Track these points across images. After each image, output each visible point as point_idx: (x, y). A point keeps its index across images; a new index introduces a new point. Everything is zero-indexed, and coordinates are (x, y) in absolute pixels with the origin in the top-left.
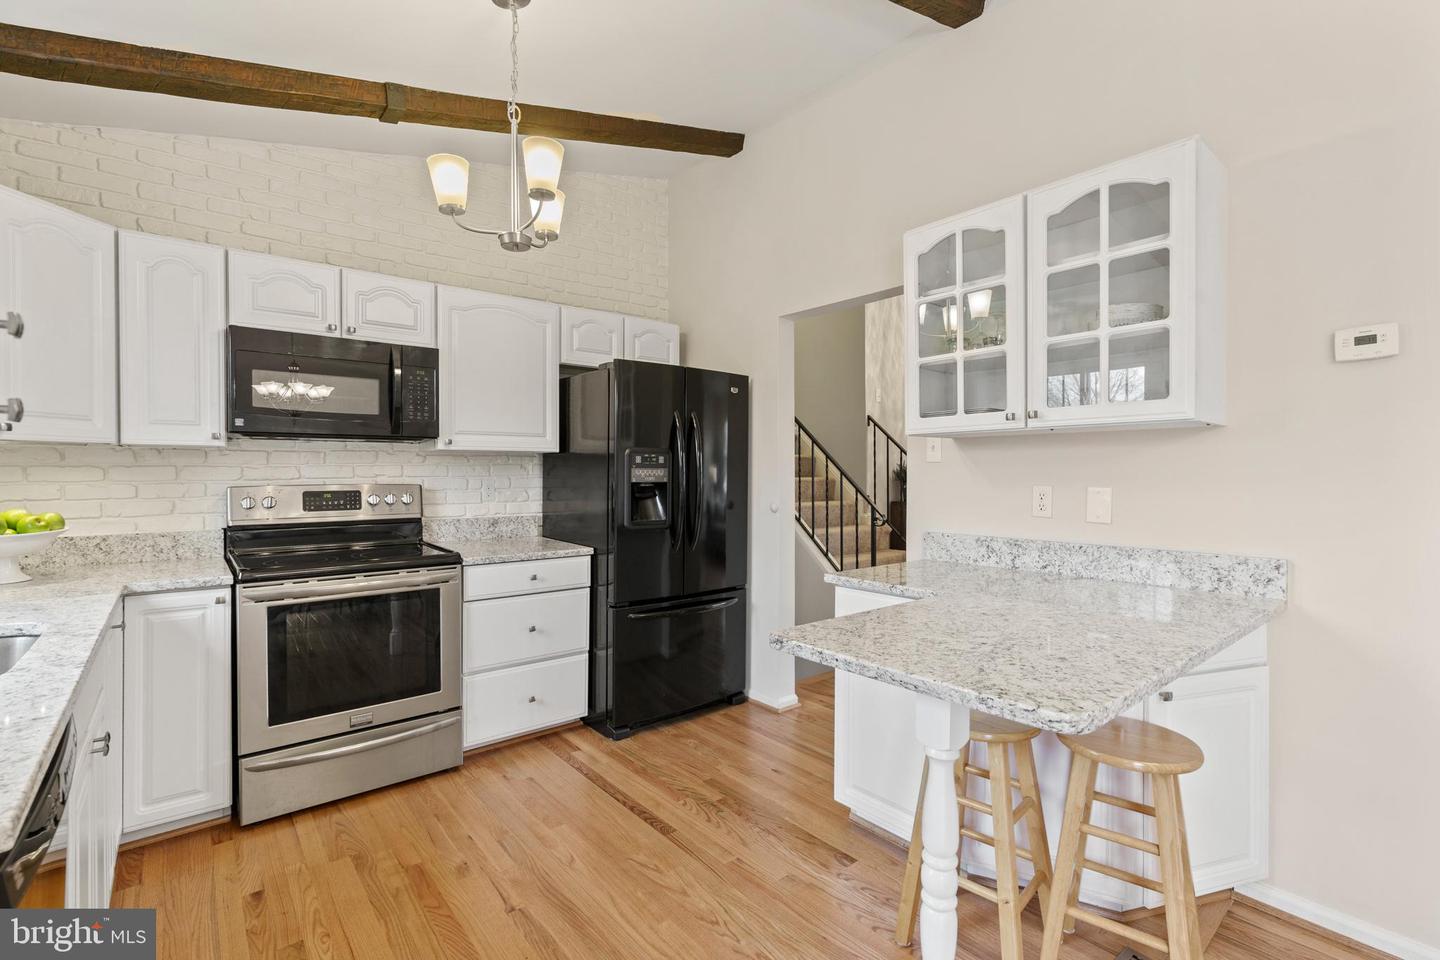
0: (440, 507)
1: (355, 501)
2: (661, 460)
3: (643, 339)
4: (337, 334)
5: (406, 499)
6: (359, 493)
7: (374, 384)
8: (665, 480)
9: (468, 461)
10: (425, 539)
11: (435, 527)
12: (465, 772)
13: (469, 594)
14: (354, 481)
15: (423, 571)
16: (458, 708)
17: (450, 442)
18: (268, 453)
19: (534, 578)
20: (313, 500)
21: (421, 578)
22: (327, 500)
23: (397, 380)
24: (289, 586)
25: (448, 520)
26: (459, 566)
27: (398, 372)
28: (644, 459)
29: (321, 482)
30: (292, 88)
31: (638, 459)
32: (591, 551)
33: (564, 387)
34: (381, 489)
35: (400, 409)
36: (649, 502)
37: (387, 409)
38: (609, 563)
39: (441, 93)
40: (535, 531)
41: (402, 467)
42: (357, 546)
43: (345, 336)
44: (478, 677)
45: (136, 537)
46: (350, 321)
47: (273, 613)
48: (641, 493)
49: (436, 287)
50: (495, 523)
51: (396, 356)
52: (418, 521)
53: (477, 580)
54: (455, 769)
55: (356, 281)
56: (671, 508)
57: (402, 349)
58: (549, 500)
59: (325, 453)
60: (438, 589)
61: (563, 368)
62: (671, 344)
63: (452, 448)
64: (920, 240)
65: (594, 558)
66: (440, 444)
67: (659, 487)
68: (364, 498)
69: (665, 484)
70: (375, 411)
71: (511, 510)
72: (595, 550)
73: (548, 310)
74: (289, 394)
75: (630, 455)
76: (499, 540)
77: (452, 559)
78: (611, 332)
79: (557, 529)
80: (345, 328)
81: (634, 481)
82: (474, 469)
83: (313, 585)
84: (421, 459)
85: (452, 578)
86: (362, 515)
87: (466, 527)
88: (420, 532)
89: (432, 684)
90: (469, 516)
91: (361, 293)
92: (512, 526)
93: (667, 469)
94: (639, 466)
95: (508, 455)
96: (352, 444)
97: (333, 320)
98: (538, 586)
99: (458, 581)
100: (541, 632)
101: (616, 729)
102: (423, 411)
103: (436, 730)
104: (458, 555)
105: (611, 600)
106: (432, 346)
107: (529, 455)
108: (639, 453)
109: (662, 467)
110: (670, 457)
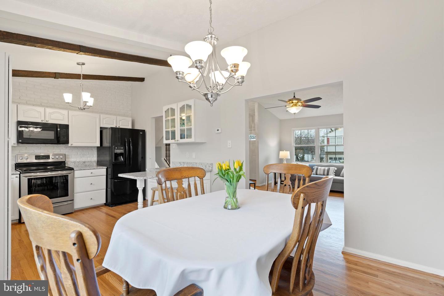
0: (70, 159)
1: (48, 157)
2: (122, 148)
3: (122, 121)
4: (44, 122)
5: (61, 157)
6: (49, 156)
7: (53, 132)
8: (123, 152)
10: (66, 166)
11: (69, 163)
12: (74, 213)
13: (76, 176)
14: (48, 153)
15: (64, 171)
16: (73, 200)
17: (72, 144)
19: (92, 173)
20: (37, 157)
21: (64, 173)
22: (41, 157)
23: (59, 131)
24: (33, 174)
25: (72, 162)
26: (73, 170)
27: (59, 129)
28: (117, 148)
29: (40, 153)
30: (34, 74)
31: (116, 148)
32: (106, 167)
33: (101, 132)
34: (55, 155)
35: (59, 137)
36: (120, 157)
37: (56, 138)
38: (110, 170)
39: (69, 74)
40: (95, 164)
41: (60, 150)
42: (49, 167)
43: (46, 122)
44: (78, 194)
46: (47, 119)
47: (29, 179)
48: (117, 155)
49: (68, 111)
50: (84, 162)
51: (58, 126)
52: (65, 162)
53: (77, 173)
54: (72, 213)
55: (48, 110)
56: (125, 159)
57: (60, 125)
58: (99, 157)
60: (68, 175)
61: (101, 128)
62: (129, 122)
63: (73, 146)
64: (165, 108)
65: (107, 169)
66: (70, 145)
67: (121, 154)
68: (51, 157)
70: (53, 138)
71: (89, 159)
72: (107, 167)
73: (97, 115)
74: (28, 130)
75: (114, 147)
76: (85, 166)
77: (72, 169)
78: (113, 120)
79: (100, 163)
80: (46, 120)
81: (115, 152)
82: (79, 150)
83: (38, 174)
84: (65, 148)
85: (71, 173)
86: (50, 160)
87: (77, 163)
88: (65, 164)
89: (67, 195)
90: (78, 161)
91: (50, 113)
92: (89, 163)
93: (124, 150)
94: (116, 149)
95: (88, 147)
96: (47, 145)
97: (43, 119)
98: (92, 175)
99: (73, 173)
100: (94, 185)
101: (111, 205)
102: (65, 138)
103: (67, 204)
104: (73, 168)
105: (110, 177)
106: (68, 124)
107: (94, 147)
108: (116, 147)
109: (122, 149)
110: (124, 147)
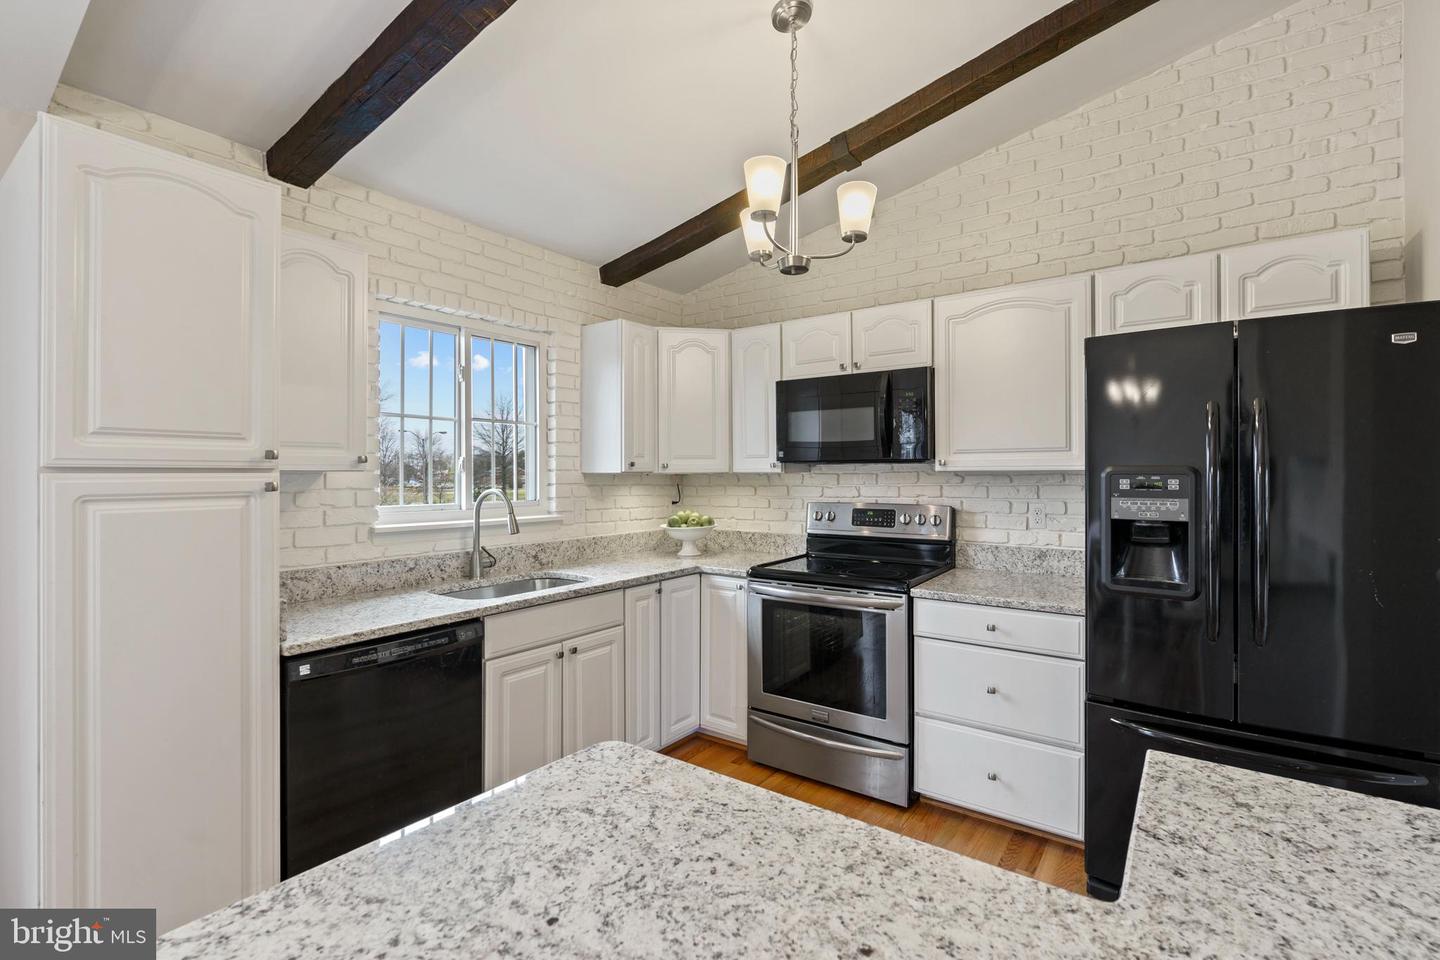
0: (978, 532)
1: (891, 519)
2: (1173, 485)
8: (1183, 518)
9: (1011, 481)
16: (904, 745)
18: (838, 475)
19: (992, 628)
20: (860, 515)
21: (870, 600)
22: (870, 517)
25: (986, 545)
26: (905, 596)
28: (1137, 484)
31: (1125, 484)
32: (1082, 611)
37: (880, 435)
41: (942, 487)
43: (853, 371)
44: (929, 722)
45: (766, 535)
46: (858, 357)
48: (1131, 539)
49: (933, 302)
50: (1042, 555)
59: (877, 475)
60: (884, 615)
66: (937, 465)
67: (1175, 534)
68: (897, 518)
69: (1184, 525)
70: (871, 438)
75: (1110, 476)
78: (1190, 284)
80: (853, 364)
81: (1116, 516)
82: (1018, 491)
85: (897, 607)
87: (1006, 556)
90: (1012, 544)
92: (1066, 562)
93: (1187, 501)
94: (1124, 494)
97: (846, 359)
98: (1001, 640)
100: (1006, 699)
108: (1125, 475)
109: (1173, 495)
110: (1190, 479)
